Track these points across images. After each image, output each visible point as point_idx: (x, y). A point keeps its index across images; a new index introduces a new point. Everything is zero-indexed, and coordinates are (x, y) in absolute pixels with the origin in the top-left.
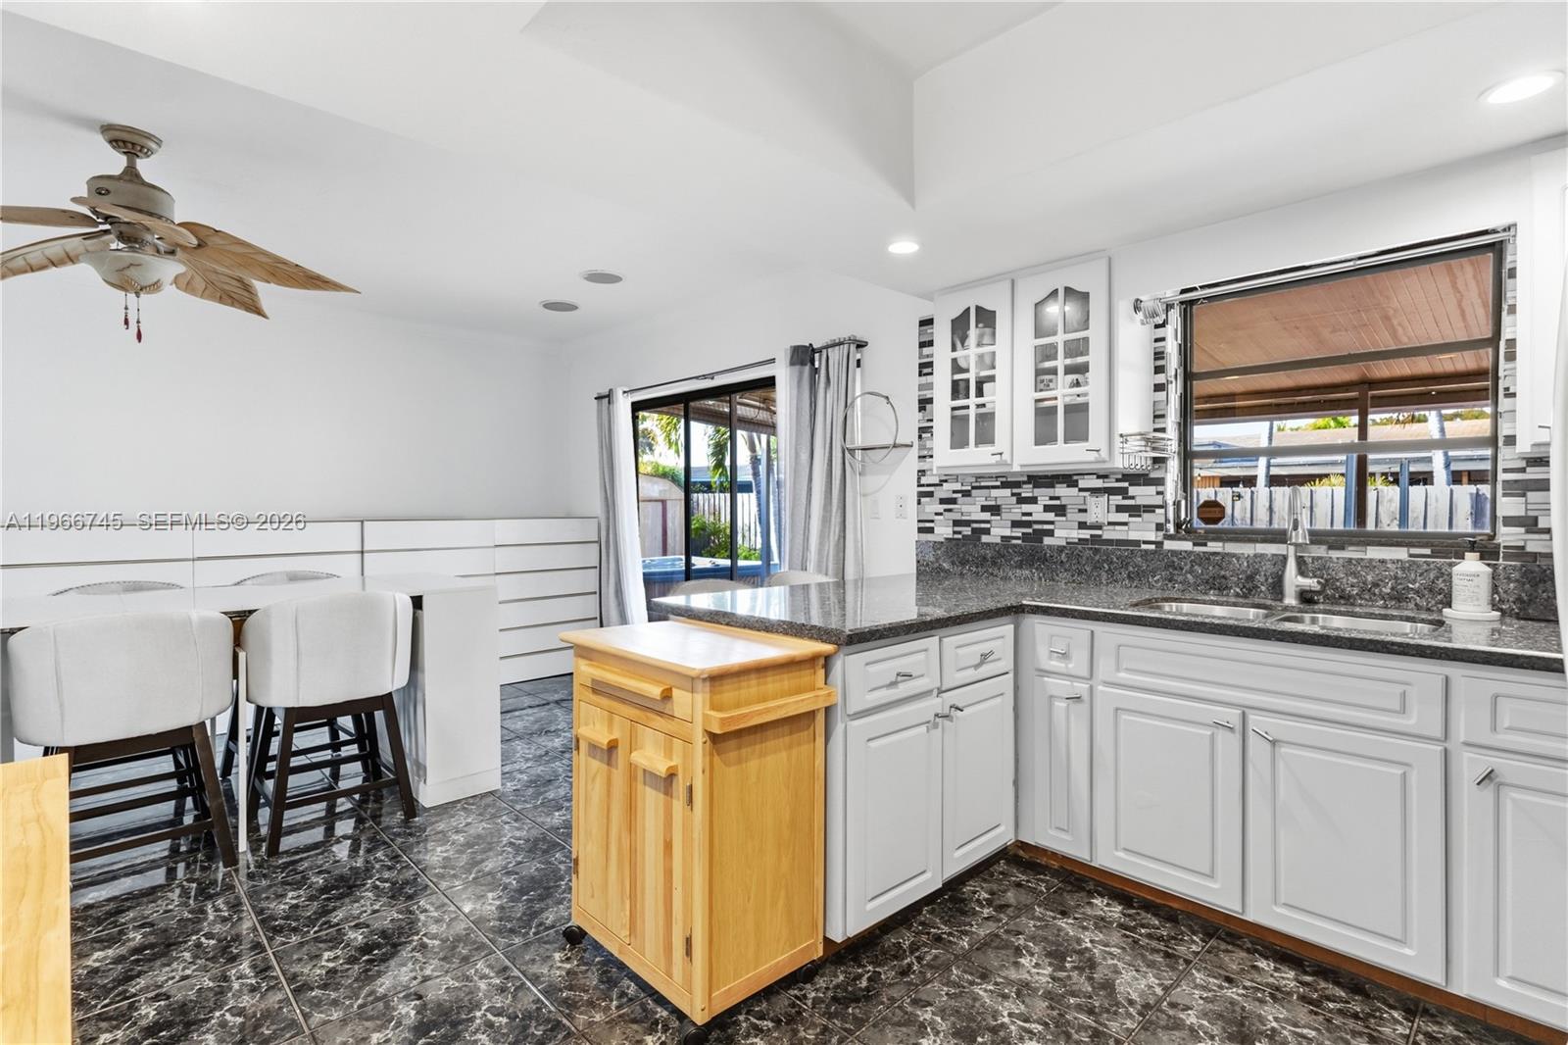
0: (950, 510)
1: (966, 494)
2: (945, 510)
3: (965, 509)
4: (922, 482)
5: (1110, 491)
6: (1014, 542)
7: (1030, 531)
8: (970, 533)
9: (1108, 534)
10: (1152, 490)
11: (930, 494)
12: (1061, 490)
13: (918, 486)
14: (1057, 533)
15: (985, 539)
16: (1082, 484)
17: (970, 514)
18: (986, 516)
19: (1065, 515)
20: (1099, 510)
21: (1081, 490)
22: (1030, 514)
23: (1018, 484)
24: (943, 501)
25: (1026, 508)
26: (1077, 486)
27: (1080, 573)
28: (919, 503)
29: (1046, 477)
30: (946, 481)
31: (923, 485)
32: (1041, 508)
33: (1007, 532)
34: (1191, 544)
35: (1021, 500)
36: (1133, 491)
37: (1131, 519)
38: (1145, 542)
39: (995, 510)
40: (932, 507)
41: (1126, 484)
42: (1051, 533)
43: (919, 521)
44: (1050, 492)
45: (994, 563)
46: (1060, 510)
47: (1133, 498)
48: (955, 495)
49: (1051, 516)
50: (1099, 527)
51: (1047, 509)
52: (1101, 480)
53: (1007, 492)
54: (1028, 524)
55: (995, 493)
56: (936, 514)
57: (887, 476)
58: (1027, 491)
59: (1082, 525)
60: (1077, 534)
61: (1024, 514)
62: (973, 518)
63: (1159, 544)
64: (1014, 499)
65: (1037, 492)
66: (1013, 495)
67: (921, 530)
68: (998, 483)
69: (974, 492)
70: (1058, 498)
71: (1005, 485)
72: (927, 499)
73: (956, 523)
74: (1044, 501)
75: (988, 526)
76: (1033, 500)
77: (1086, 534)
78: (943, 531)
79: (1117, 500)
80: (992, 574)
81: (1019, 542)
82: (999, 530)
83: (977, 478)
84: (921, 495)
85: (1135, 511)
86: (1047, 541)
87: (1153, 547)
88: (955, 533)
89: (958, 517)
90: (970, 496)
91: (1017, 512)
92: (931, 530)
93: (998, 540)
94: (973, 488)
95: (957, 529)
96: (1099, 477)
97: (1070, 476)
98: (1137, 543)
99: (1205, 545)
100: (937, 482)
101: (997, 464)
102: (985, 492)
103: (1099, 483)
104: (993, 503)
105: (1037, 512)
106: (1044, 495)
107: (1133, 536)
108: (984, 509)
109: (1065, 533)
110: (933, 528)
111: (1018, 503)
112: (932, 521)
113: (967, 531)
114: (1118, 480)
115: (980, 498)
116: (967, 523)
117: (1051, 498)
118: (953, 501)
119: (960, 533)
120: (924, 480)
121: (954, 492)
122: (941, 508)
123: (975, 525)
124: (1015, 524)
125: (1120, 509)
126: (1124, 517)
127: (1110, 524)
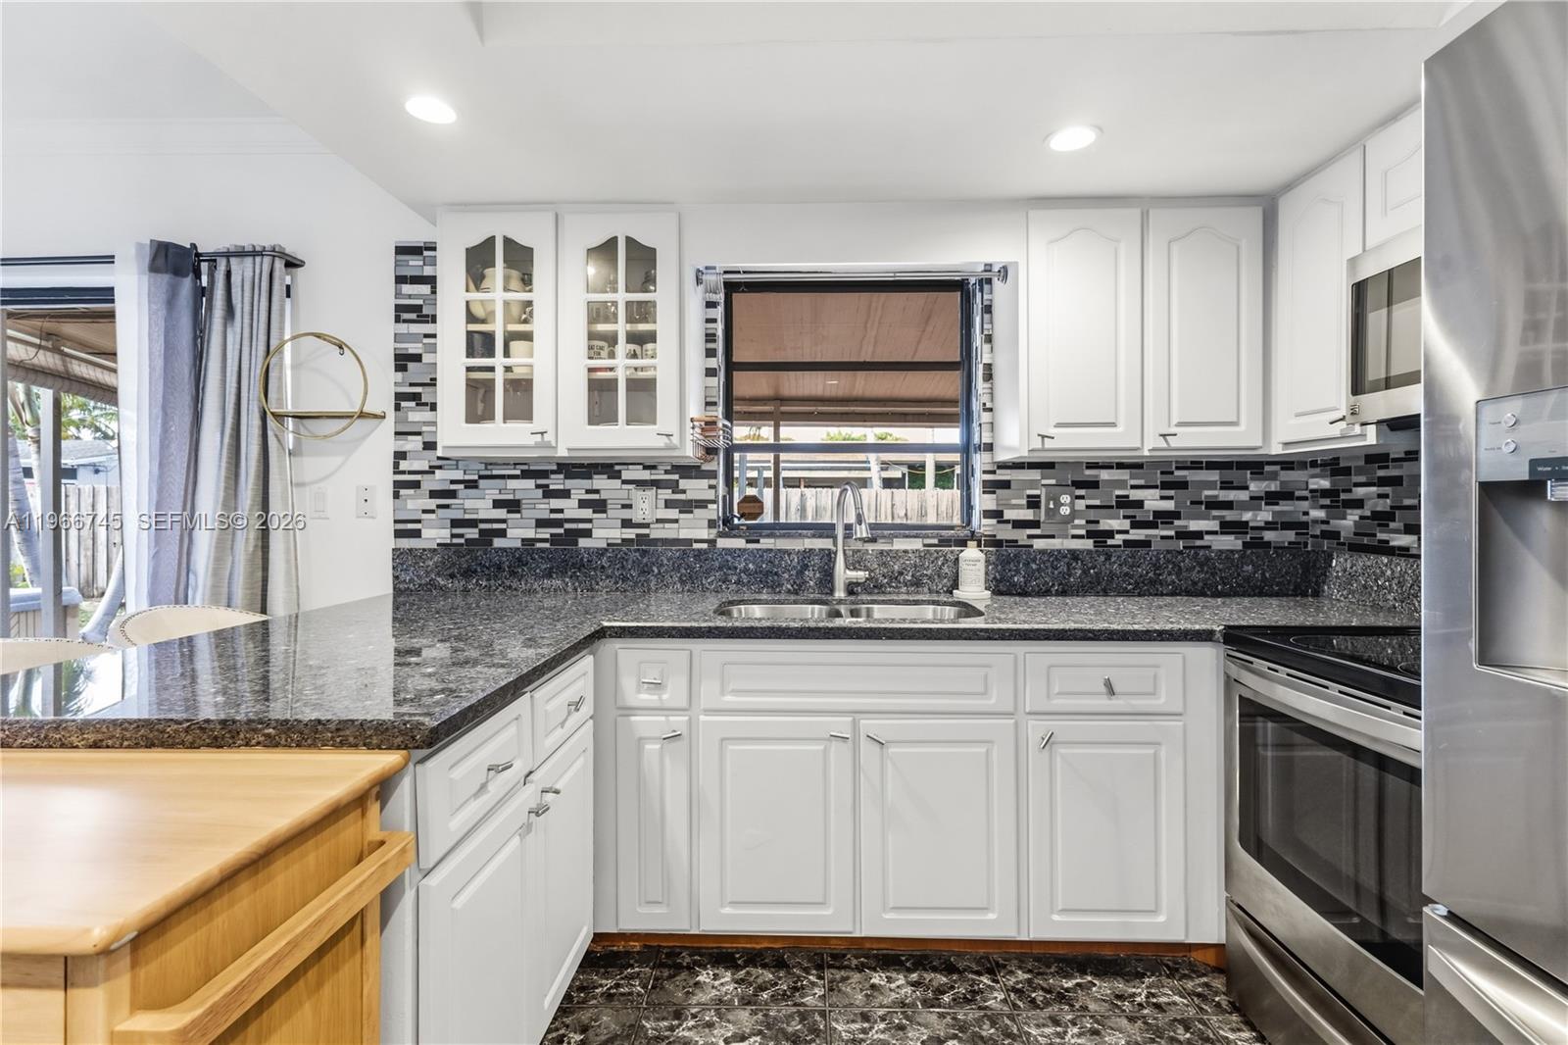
0: (447, 507)
1: (471, 485)
2: (439, 506)
3: (469, 504)
4: (401, 468)
5: (656, 484)
6: (539, 545)
7: (561, 531)
8: (477, 536)
9: (656, 533)
10: (704, 483)
11: (416, 485)
12: (600, 482)
13: (395, 473)
14: (596, 533)
15: (498, 543)
16: (626, 475)
17: (476, 511)
18: (501, 513)
19: (605, 512)
20: (647, 506)
21: (625, 482)
22: (561, 511)
23: (544, 474)
24: (433, 494)
25: (555, 503)
26: (620, 478)
27: (625, 579)
28: (396, 496)
29: (582, 466)
30: (440, 467)
31: (403, 472)
32: (576, 504)
33: (530, 534)
34: (744, 541)
35: (549, 494)
36: (683, 484)
37: (683, 516)
38: (697, 541)
39: (513, 506)
40: (416, 503)
41: (676, 477)
42: (588, 533)
43: (396, 522)
44: (586, 484)
45: (513, 574)
46: (600, 506)
47: (684, 492)
48: (453, 487)
49: (587, 513)
50: (647, 526)
51: (583, 504)
52: (648, 472)
53: (530, 483)
54: (558, 523)
55: (512, 484)
56: (424, 511)
57: (339, 460)
58: (556, 483)
59: (627, 523)
60: (617, 534)
61: (553, 511)
62: (482, 515)
63: (712, 542)
64: (540, 491)
65: (570, 484)
66: (538, 486)
67: (399, 534)
68: (518, 472)
69: (482, 483)
70: (597, 491)
71: (526, 474)
72: (411, 492)
73: (455, 523)
74: (578, 494)
75: (503, 526)
76: (565, 494)
77: (631, 533)
78: (435, 534)
79: (666, 494)
80: (510, 587)
81: (547, 545)
82: (518, 532)
83: (486, 464)
84: (398, 485)
85: (688, 506)
86: (583, 543)
87: (705, 546)
88: (453, 536)
89: (458, 515)
90: (476, 487)
91: (543, 508)
92: (417, 534)
93: (519, 544)
94: (481, 477)
95: (457, 531)
96: (646, 468)
97: (612, 466)
98: (689, 542)
99: (758, 541)
100: (427, 468)
101: (537, 446)
102: (499, 483)
103: (646, 475)
104: (511, 497)
105: (570, 508)
106: (578, 488)
107: (684, 534)
108: (497, 504)
109: (606, 532)
110: (420, 530)
111: (544, 497)
112: (419, 521)
113: (472, 533)
114: (667, 472)
115: (491, 491)
116: (473, 523)
117: (588, 492)
118: (452, 494)
119: (461, 536)
120: (404, 465)
121: (453, 482)
122: (432, 504)
123: (482, 526)
124: (541, 523)
125: (669, 504)
126: (673, 514)
127: (658, 521)
